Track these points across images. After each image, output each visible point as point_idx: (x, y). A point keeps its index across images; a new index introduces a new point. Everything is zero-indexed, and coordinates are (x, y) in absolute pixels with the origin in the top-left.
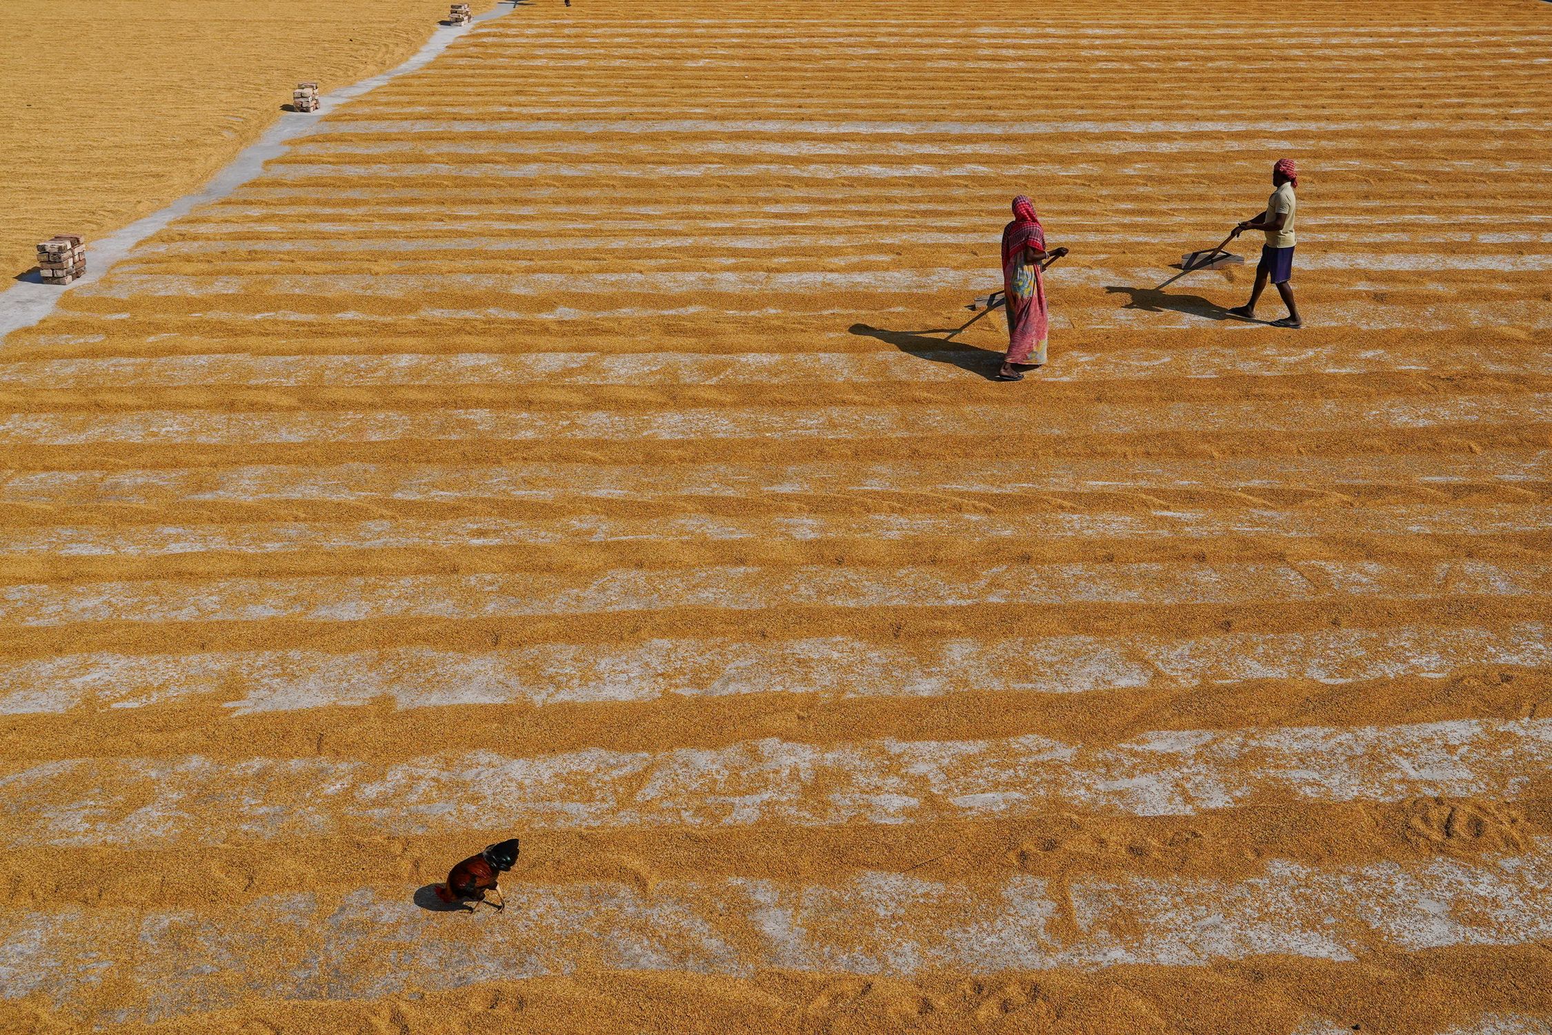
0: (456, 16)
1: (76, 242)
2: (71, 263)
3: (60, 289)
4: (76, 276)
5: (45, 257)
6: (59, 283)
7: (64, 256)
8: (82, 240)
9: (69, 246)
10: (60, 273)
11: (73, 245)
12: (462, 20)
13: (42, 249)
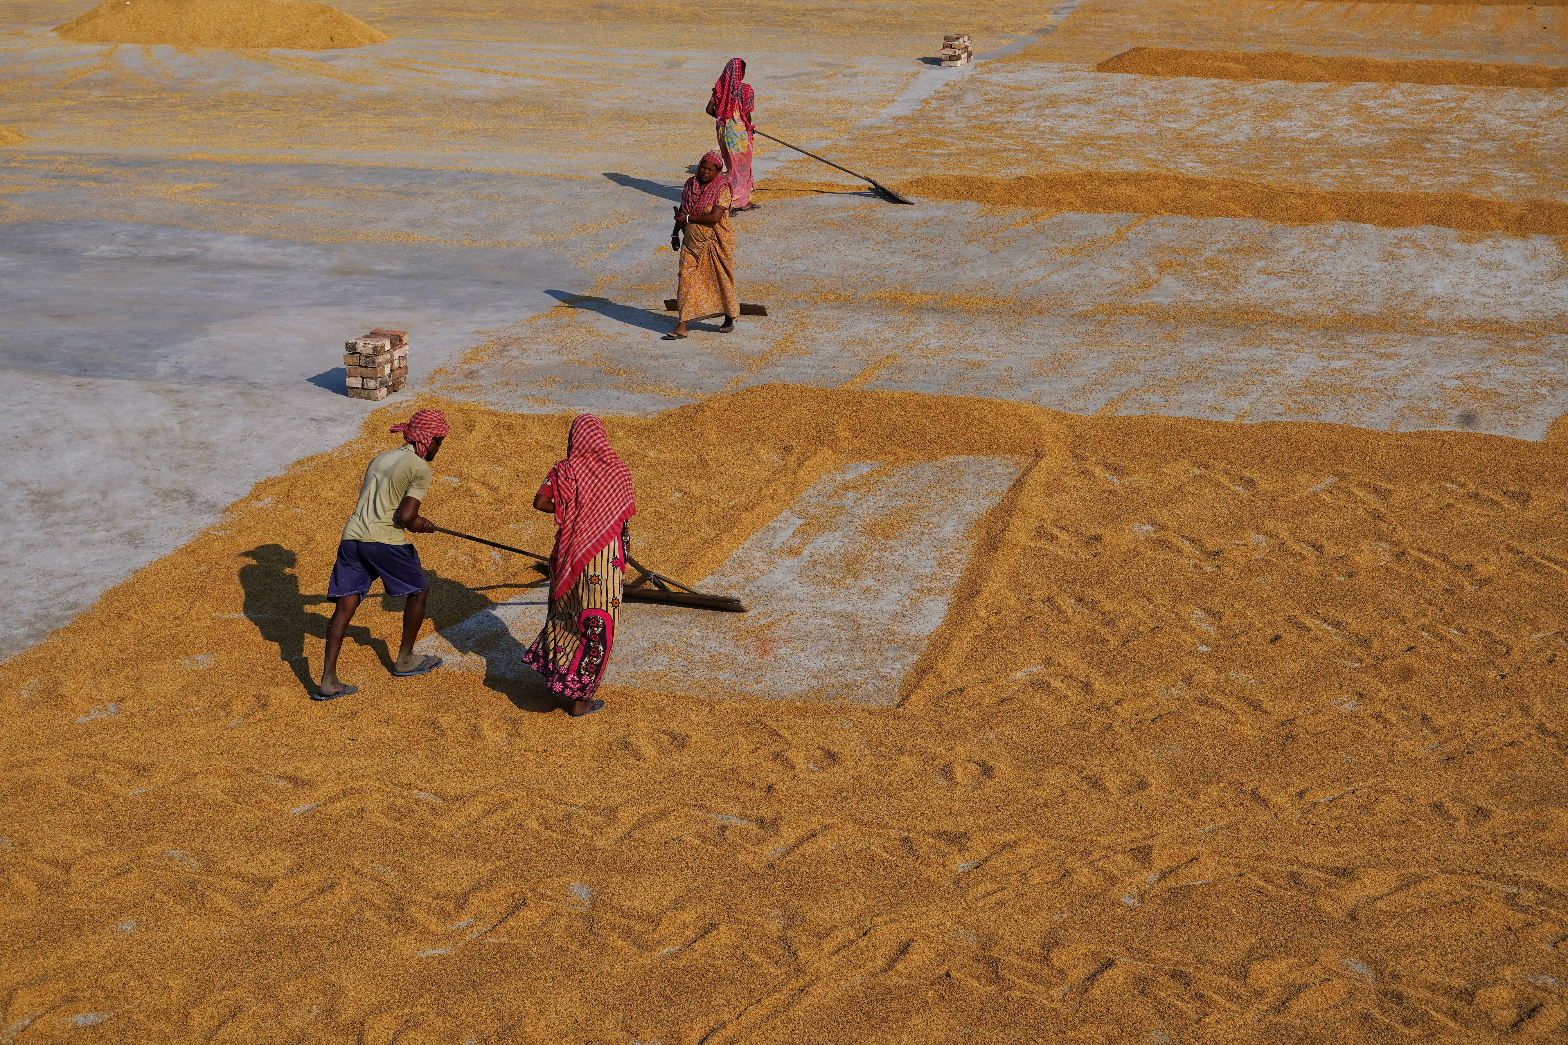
0: (950, 52)
1: (397, 341)
2: (387, 370)
3: (370, 405)
4: (393, 389)
5: (354, 359)
6: (368, 398)
7: (381, 359)
8: (405, 339)
9: (388, 347)
10: (371, 384)
11: (393, 346)
12: (959, 58)
13: (352, 349)
